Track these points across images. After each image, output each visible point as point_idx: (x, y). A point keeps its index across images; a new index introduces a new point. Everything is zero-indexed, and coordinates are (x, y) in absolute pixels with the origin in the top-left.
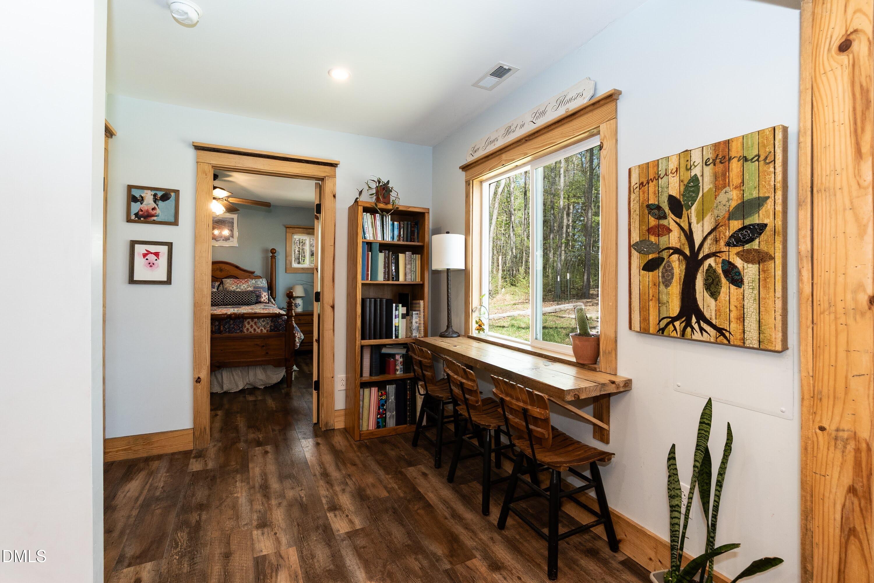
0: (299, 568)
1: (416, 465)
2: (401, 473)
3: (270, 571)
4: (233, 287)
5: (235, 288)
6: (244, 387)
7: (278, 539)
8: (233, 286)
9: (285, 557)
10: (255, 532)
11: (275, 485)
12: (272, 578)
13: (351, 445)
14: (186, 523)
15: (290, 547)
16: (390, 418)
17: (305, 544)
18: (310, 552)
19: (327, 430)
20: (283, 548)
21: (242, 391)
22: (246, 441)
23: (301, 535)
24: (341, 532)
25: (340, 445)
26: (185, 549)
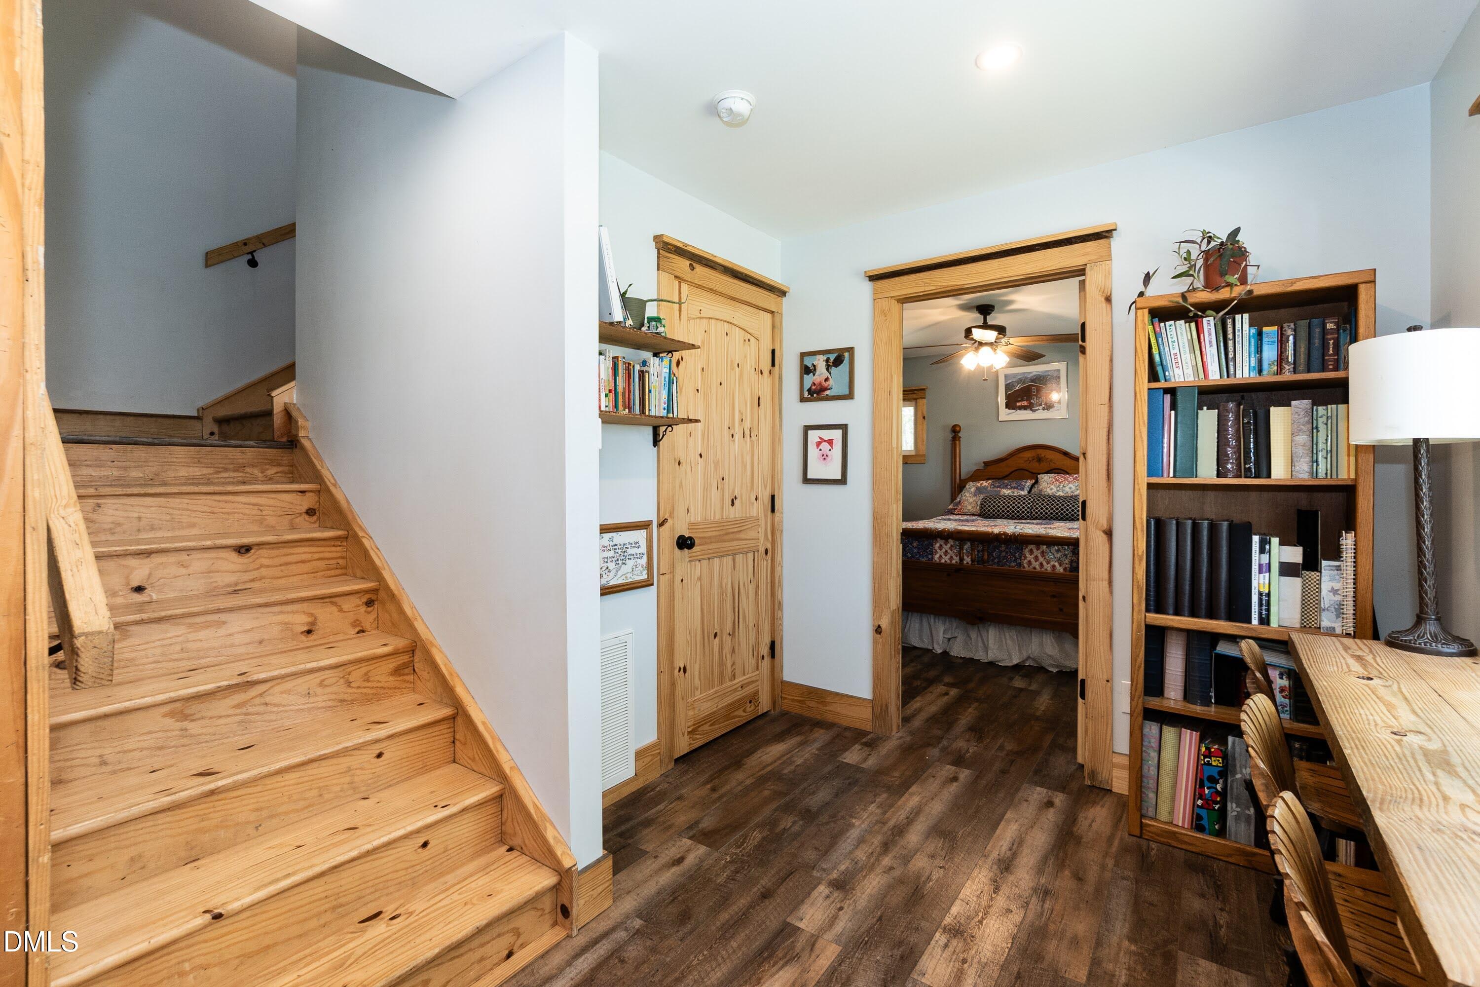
0: (813, 984)
1: (1230, 966)
2: (1169, 958)
3: (780, 955)
4: (1051, 489)
5: (1055, 489)
6: (1024, 661)
7: (836, 919)
8: (1052, 487)
9: (817, 951)
10: (821, 888)
11: (913, 837)
12: (773, 966)
13: (1110, 840)
14: (772, 823)
15: (836, 943)
16: (1237, 818)
17: (857, 954)
18: (850, 972)
19: (1093, 786)
20: (829, 936)
21: (1017, 668)
22: (944, 750)
23: (867, 936)
24: (923, 980)
25: (1090, 825)
26: (743, 855)
